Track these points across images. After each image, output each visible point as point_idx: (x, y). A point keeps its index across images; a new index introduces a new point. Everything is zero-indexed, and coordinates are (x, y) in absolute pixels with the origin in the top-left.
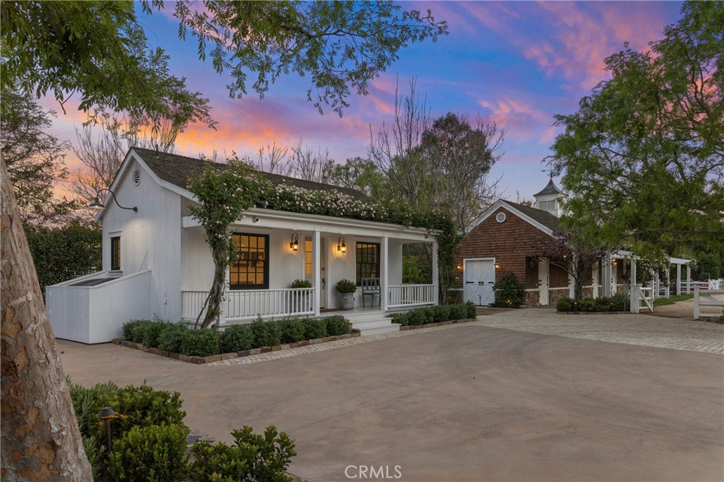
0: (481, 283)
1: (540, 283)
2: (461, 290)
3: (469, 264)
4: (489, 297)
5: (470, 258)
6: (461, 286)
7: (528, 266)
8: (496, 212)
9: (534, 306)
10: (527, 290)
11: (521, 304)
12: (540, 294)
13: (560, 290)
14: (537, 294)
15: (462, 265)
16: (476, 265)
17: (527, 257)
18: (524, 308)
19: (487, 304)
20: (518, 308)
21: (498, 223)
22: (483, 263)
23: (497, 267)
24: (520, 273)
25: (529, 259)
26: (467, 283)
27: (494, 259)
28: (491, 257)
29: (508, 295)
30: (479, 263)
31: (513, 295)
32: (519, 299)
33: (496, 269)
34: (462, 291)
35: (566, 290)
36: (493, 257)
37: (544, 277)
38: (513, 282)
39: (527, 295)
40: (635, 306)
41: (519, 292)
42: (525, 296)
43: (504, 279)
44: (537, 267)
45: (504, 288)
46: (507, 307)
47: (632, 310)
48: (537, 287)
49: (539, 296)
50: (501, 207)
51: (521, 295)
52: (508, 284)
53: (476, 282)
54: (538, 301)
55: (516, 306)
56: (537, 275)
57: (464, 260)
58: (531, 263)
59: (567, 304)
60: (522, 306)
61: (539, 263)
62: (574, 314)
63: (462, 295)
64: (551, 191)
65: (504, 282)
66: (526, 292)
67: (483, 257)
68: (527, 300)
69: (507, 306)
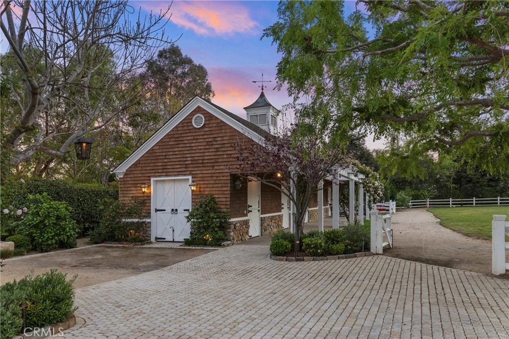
0: (175, 211)
1: (250, 209)
2: (148, 220)
3: (160, 185)
4: (183, 230)
5: (160, 176)
6: (148, 215)
7: (233, 188)
8: (192, 114)
9: (243, 241)
10: (232, 220)
11: (224, 240)
12: (250, 224)
13: (273, 216)
14: (246, 223)
15: (149, 186)
16: (168, 186)
17: (232, 175)
18: (228, 245)
19: (181, 239)
20: (220, 245)
21: (195, 128)
22: (177, 184)
23: (193, 188)
24: (223, 196)
25: (234, 178)
26: (157, 210)
27: (190, 177)
28: (185, 175)
29: (206, 228)
30: (172, 184)
31: (213, 228)
32: (221, 233)
33: (193, 191)
34: (150, 223)
35: (279, 216)
36: (189, 175)
37: (254, 201)
38: (213, 209)
39: (232, 226)
40: (377, 243)
41: (221, 222)
42: (230, 228)
43: (201, 206)
44: (246, 189)
45: (202, 218)
46: (205, 245)
47: (373, 250)
48: (246, 215)
49: (248, 227)
50: (199, 107)
51: (224, 227)
52: (207, 212)
53: (169, 210)
54: (247, 233)
55: (218, 243)
56: (246, 200)
57: (152, 179)
58: (238, 183)
59: (285, 243)
60: (226, 243)
61: (249, 183)
62: (297, 260)
63: (150, 227)
64: (262, 104)
65: (201, 210)
66: (230, 223)
67: (175, 175)
68: (232, 234)
69: (205, 243)
